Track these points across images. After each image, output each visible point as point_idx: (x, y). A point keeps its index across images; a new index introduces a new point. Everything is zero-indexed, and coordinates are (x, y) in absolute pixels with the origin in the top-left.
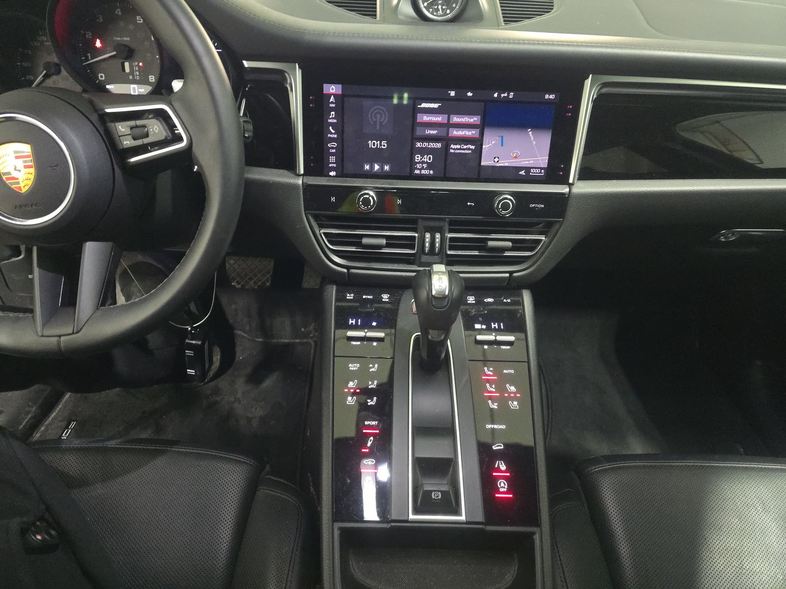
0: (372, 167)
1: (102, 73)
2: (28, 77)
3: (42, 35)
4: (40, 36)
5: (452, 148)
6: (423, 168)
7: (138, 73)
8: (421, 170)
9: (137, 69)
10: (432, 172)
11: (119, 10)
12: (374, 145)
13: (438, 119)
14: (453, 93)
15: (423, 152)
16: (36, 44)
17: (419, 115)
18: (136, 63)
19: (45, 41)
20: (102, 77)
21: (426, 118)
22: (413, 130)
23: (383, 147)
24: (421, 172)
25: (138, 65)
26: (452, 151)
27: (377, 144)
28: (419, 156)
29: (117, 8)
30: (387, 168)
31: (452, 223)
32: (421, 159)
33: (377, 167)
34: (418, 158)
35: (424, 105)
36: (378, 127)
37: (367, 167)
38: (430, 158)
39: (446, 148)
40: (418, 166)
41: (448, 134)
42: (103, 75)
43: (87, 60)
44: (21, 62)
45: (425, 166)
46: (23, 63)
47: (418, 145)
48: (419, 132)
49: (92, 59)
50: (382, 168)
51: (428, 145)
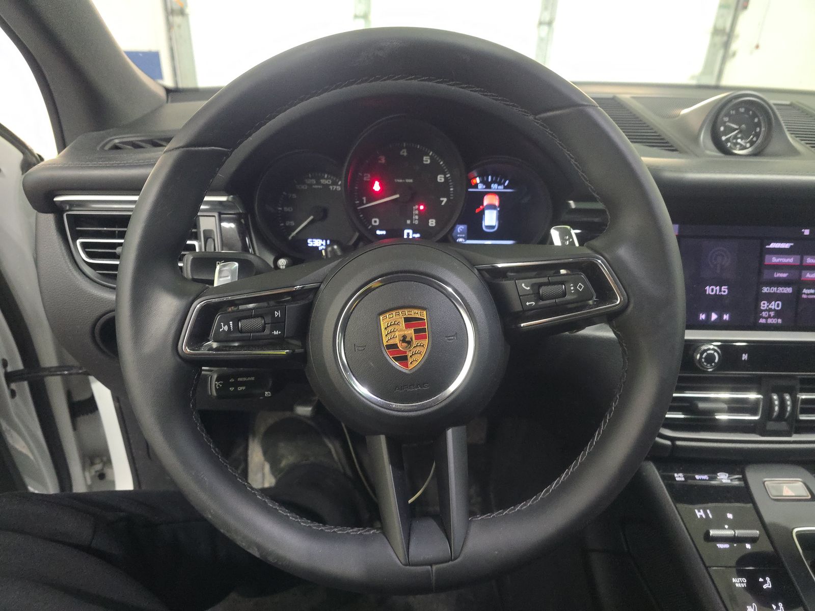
0: (708, 316)
1: (376, 218)
2: (288, 223)
3: (311, 178)
4: (309, 178)
5: (804, 293)
6: (769, 317)
7: (417, 217)
8: (766, 318)
9: (417, 212)
10: (780, 321)
11: (405, 150)
12: (712, 291)
13: (790, 260)
14: (807, 232)
15: (770, 298)
16: (303, 187)
17: (767, 257)
18: (417, 207)
19: (315, 185)
20: (375, 222)
21: (775, 260)
22: (760, 273)
23: (723, 293)
24: (767, 321)
25: (419, 209)
26: (804, 296)
27: (716, 290)
28: (766, 302)
29: (402, 148)
30: (726, 317)
31: (803, 381)
32: (768, 306)
33: (714, 317)
34: (764, 305)
35: (773, 245)
36: (718, 271)
37: (703, 317)
38: (778, 304)
39: (798, 293)
40: (764, 314)
41: (800, 276)
42: (377, 220)
43: (362, 203)
44: (282, 207)
45: (772, 314)
46: (285, 208)
47: (765, 290)
48: (766, 275)
49: (367, 203)
50: (720, 317)
51: (777, 290)
